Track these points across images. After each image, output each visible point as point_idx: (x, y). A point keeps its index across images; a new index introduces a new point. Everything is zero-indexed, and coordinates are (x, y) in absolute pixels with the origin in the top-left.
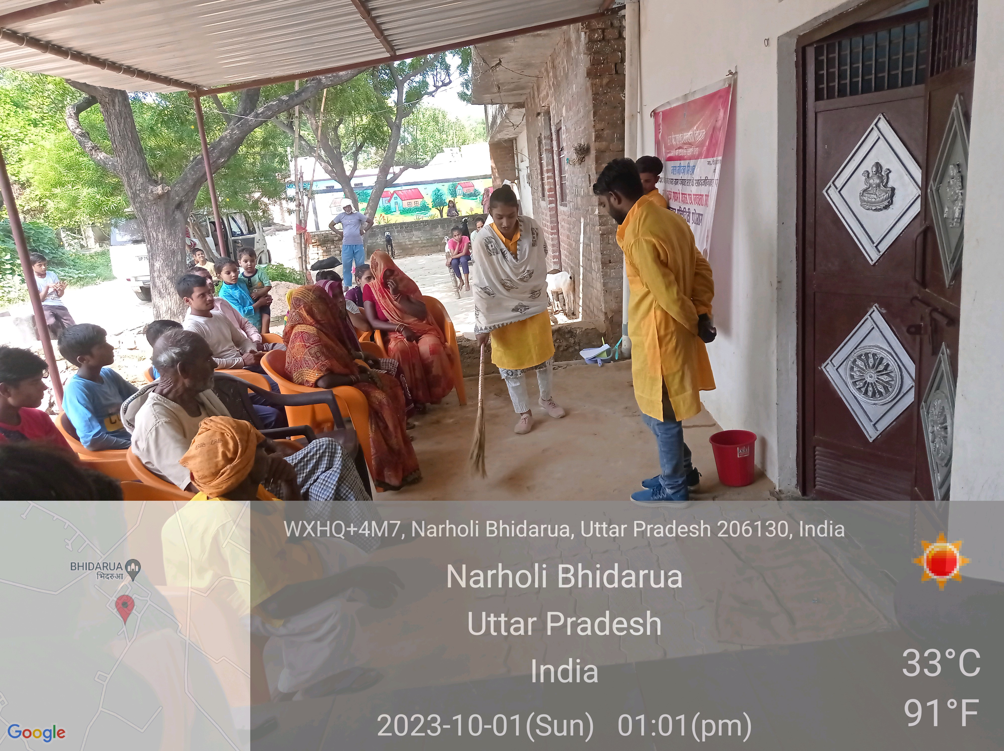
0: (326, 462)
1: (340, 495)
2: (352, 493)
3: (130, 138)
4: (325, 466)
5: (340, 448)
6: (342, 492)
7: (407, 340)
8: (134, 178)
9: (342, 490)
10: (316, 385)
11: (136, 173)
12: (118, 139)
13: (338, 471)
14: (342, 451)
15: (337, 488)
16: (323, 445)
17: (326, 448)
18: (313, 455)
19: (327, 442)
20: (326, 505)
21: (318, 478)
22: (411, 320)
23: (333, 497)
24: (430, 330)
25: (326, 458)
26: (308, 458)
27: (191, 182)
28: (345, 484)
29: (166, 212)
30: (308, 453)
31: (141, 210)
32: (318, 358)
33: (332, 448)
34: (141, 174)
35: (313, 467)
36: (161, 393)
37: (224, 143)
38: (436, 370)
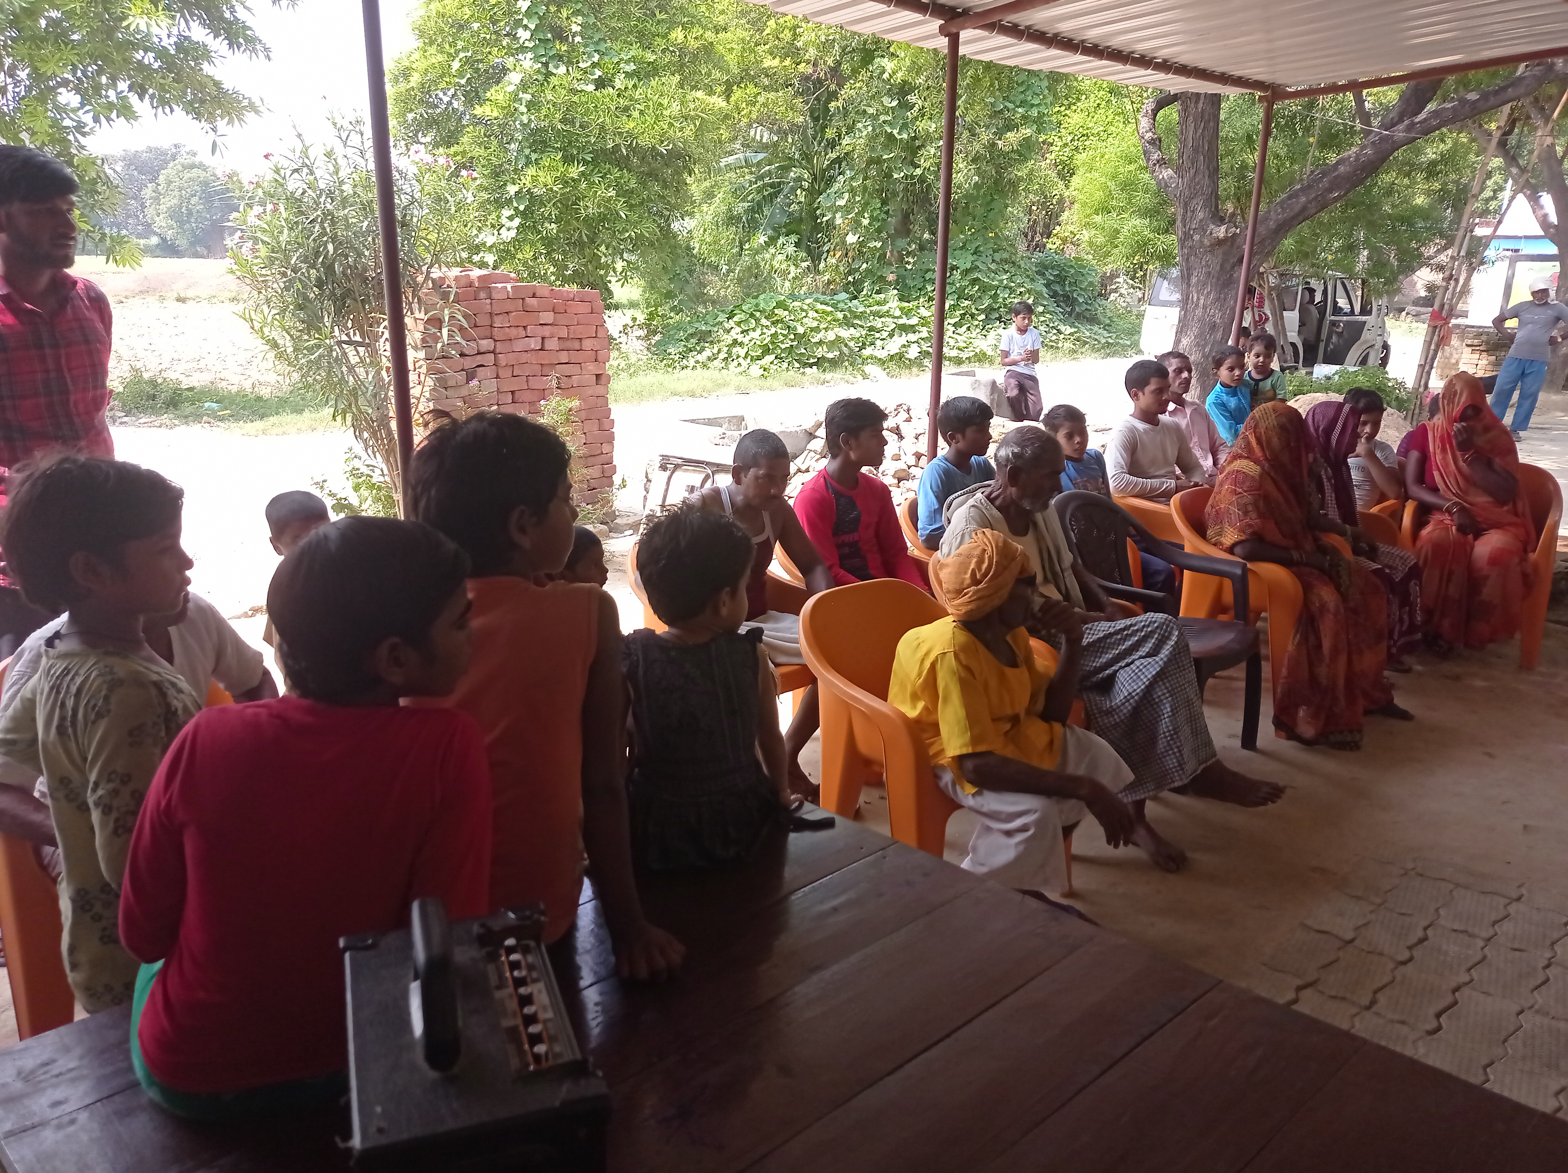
0: (1150, 645)
1: (1152, 696)
2: (1170, 699)
3: (1205, 152)
4: (1147, 650)
5: (1177, 633)
6: (1157, 693)
7: (1458, 530)
8: (1193, 211)
9: (1157, 690)
10: (1231, 550)
11: (1198, 203)
12: (1188, 152)
13: (1161, 663)
14: (1178, 640)
15: (1151, 684)
16: (1155, 622)
17: (1157, 627)
18: (1137, 630)
19: (1163, 620)
20: (1128, 701)
21: (1132, 663)
22: (1481, 499)
23: (1141, 694)
24: (1510, 524)
25: (1153, 641)
26: (1130, 632)
27: (1272, 224)
28: (1164, 684)
29: (1222, 266)
30: (1131, 625)
31: (1187, 259)
32: (1246, 513)
33: (1166, 631)
34: (1204, 206)
35: (1131, 645)
36: (988, 497)
37: (1342, 169)
38: (1489, 592)
